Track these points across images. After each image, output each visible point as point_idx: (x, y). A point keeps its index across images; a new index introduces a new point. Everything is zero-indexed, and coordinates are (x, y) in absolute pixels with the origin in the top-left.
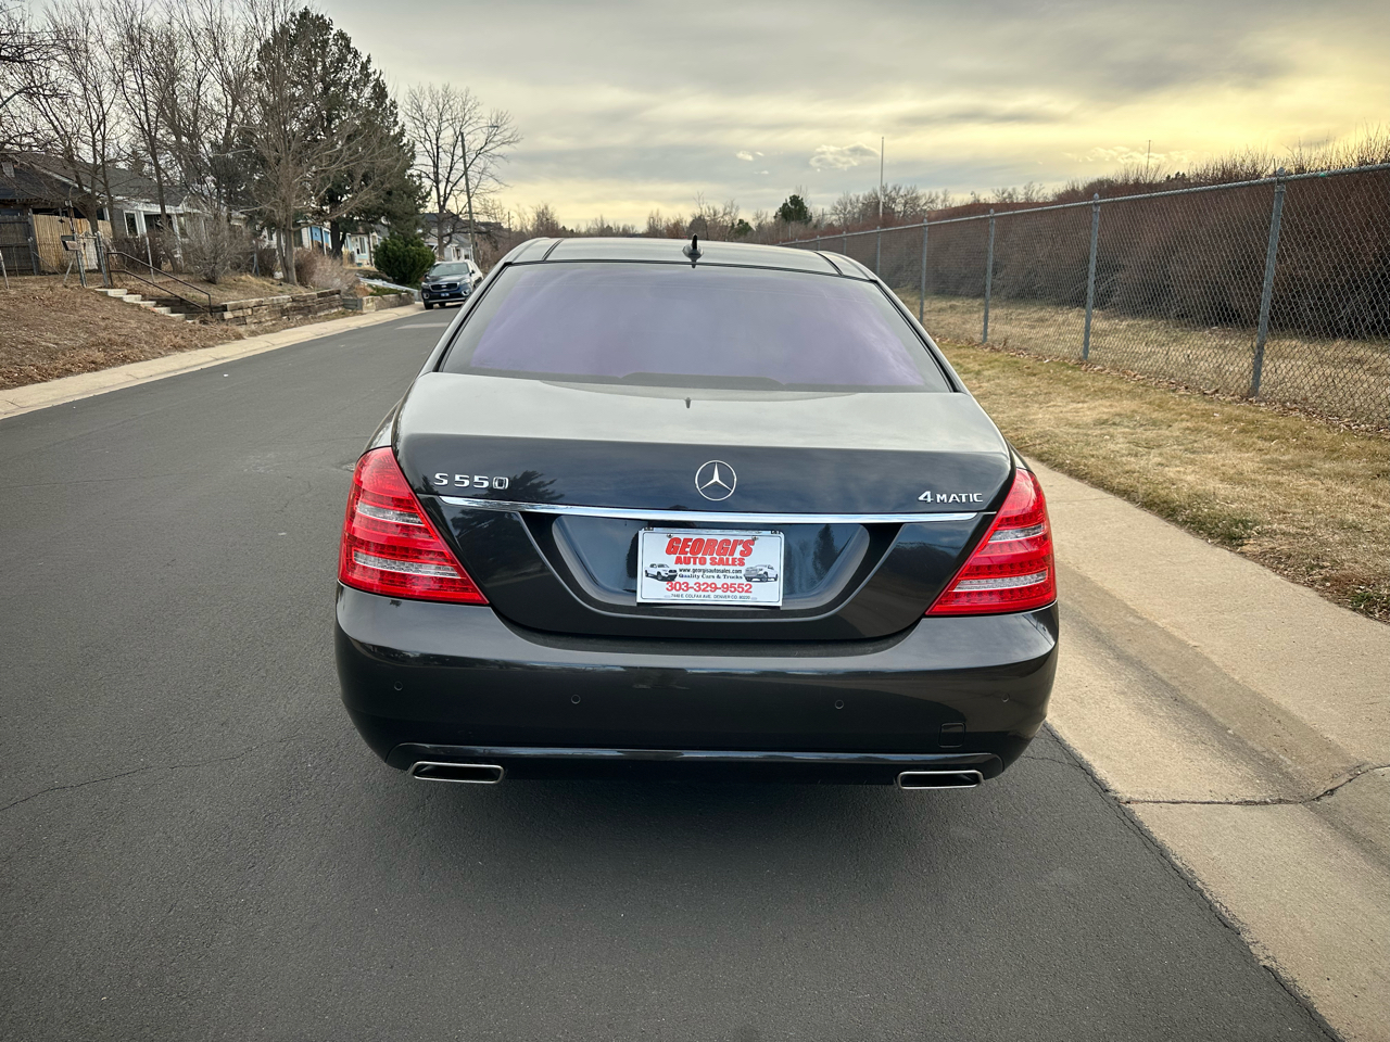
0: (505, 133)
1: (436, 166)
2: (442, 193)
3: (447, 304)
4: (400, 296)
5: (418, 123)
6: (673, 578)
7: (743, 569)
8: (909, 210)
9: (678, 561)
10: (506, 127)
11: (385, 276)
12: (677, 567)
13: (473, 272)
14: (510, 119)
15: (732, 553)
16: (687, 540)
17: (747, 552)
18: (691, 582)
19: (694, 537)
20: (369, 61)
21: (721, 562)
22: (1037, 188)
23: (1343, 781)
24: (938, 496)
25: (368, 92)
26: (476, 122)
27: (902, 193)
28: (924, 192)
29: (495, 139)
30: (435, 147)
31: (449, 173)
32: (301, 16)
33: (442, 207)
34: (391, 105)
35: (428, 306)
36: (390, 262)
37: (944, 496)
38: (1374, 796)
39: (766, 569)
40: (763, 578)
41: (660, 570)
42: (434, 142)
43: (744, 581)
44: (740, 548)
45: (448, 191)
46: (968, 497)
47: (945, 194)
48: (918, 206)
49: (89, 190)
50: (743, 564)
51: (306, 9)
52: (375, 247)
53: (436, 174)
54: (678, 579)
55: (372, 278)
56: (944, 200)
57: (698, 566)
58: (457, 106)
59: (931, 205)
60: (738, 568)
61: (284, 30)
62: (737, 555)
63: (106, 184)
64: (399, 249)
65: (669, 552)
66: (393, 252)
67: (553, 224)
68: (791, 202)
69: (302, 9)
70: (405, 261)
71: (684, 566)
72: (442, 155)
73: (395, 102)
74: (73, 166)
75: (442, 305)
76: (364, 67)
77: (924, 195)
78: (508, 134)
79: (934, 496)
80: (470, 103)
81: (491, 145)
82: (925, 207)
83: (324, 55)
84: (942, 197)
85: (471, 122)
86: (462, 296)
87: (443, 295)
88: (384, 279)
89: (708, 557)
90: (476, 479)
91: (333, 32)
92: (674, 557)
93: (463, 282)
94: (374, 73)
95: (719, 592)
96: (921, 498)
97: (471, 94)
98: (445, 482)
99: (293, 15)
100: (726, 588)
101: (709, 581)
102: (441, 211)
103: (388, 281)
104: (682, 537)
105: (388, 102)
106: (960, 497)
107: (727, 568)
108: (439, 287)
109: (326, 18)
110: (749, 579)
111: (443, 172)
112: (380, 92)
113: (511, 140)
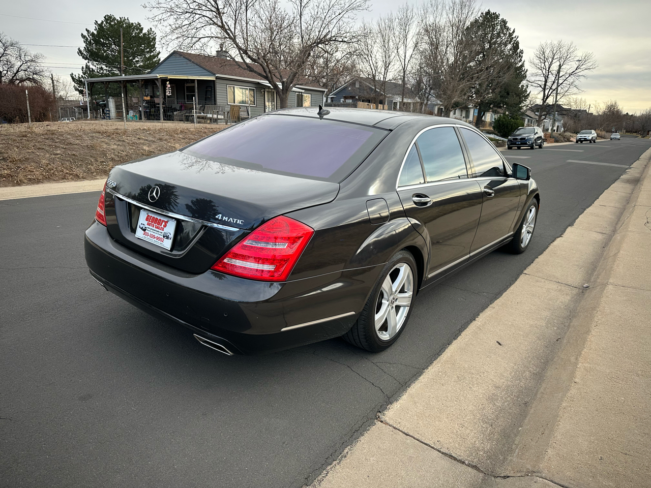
0: (588, 64)
1: (546, 81)
2: (546, 94)
3: (522, 148)
4: (498, 142)
5: (541, 60)
6: (145, 230)
7: (163, 232)
9: (148, 224)
10: (589, 60)
11: (496, 132)
12: (147, 226)
13: (537, 133)
14: (593, 56)
15: (161, 225)
16: (151, 217)
17: (165, 226)
18: (149, 233)
19: (153, 216)
20: (514, 32)
21: (158, 228)
24: (224, 217)
25: (509, 46)
26: (573, 59)
29: (582, 67)
30: (547, 72)
31: (552, 85)
32: (486, 14)
33: (544, 102)
34: (520, 52)
35: (510, 148)
36: (500, 126)
37: (227, 218)
39: (169, 234)
40: (168, 238)
41: (143, 226)
42: (547, 69)
43: (162, 237)
44: (164, 224)
45: (549, 94)
46: (237, 221)
49: (379, 91)
50: (163, 230)
51: (489, 10)
52: (495, 119)
53: (545, 85)
55: (490, 133)
57: (153, 228)
58: (564, 51)
60: (162, 231)
61: (476, 21)
62: (162, 226)
63: (384, 90)
64: (506, 121)
65: (146, 220)
66: (503, 121)
67: (618, 111)
69: (487, 10)
70: (507, 126)
71: (149, 226)
72: (550, 76)
73: (522, 51)
74: (374, 83)
75: (519, 148)
76: (511, 35)
78: (590, 64)
79: (222, 217)
80: (572, 49)
81: (579, 70)
83: (493, 31)
85: (570, 59)
86: (527, 144)
87: (517, 143)
88: (495, 134)
89: (155, 225)
91: (499, 20)
92: (147, 222)
93: (529, 138)
94: (515, 37)
95: (155, 239)
96: (216, 217)
97: (573, 45)
99: (482, 13)
100: (158, 238)
101: (154, 234)
102: (543, 103)
103: (497, 135)
104: (150, 215)
105: (519, 51)
106: (233, 221)
107: (159, 230)
108: (516, 139)
109: (497, 13)
110: (164, 237)
111: (549, 84)
112: (516, 46)
113: (591, 67)
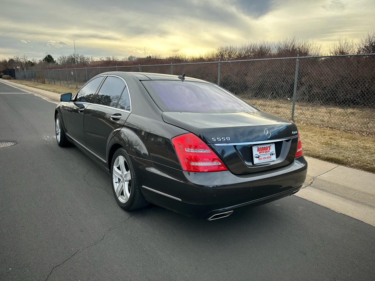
6: (259, 157)
7: (269, 153)
8: (82, 61)
9: (260, 153)
16: (260, 148)
18: (262, 157)
19: (262, 147)
21: (266, 152)
22: (115, 57)
23: (313, 180)
27: (79, 56)
28: (86, 56)
38: (320, 182)
40: (273, 154)
41: (257, 155)
44: (269, 148)
47: (92, 57)
48: (85, 60)
54: (260, 157)
56: (92, 59)
57: (263, 154)
59: (88, 60)
62: (268, 150)
65: (258, 151)
68: (48, 57)
71: (260, 154)
77: (86, 57)
79: (293, 132)
82: (87, 61)
84: (91, 58)
89: (264, 151)
90: (222, 138)
95: (266, 159)
98: (215, 140)
104: (259, 147)
110: (271, 155)
